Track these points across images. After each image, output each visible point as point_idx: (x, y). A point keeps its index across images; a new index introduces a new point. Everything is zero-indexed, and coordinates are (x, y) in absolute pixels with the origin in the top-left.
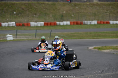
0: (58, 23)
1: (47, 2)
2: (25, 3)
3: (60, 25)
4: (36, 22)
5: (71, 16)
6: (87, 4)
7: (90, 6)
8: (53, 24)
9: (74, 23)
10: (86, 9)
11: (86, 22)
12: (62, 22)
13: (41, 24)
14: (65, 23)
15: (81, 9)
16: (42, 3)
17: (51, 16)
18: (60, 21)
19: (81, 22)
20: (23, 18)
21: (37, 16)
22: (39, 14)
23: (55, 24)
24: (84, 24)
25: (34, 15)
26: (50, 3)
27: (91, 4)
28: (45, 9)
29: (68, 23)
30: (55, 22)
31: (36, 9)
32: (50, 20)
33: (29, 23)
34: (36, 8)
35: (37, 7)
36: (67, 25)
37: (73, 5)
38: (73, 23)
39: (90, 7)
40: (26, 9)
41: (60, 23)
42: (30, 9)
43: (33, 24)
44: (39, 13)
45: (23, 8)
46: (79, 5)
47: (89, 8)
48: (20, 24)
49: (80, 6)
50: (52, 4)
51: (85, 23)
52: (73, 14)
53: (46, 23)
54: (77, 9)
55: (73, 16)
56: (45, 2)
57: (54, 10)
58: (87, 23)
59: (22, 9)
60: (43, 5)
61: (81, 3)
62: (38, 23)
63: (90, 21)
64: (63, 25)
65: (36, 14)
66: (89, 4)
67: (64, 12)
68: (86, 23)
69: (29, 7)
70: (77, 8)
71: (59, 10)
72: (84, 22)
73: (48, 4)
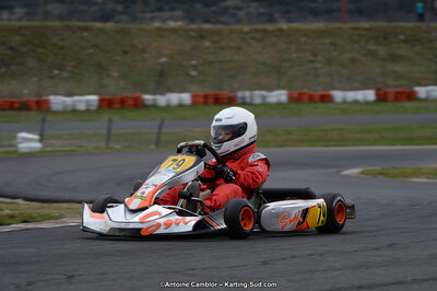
0: (148, 98)
1: (99, 25)
2: (21, 28)
3: (154, 106)
4: (70, 94)
5: (189, 75)
6: (242, 32)
7: (253, 38)
8: (132, 103)
9: (206, 97)
10: (239, 49)
11: (247, 94)
12: (163, 94)
13: (87, 101)
14: (174, 98)
15: (222, 49)
16: (80, 28)
17: (116, 74)
18: (154, 93)
19: (232, 95)
20: (13, 82)
21: (65, 74)
22: (74, 67)
23: (138, 104)
24: (240, 101)
25: (56, 72)
26: (110, 25)
27: (257, 31)
28: (91, 51)
29: (186, 98)
30: (137, 94)
31: (62, 48)
32: (116, 88)
33: (44, 98)
34: (61, 44)
35: (62, 40)
36: (181, 106)
37: (193, 34)
38: (201, 100)
39: (253, 42)
40: (25, 49)
41: (155, 100)
42: (40, 50)
43: (58, 101)
44: (73, 63)
45: (13, 45)
46: (215, 32)
47: (249, 45)
48: (12, 103)
49: (217, 38)
50: (117, 32)
51: (243, 98)
52: (195, 67)
53: (107, 97)
54: (207, 48)
55: (194, 73)
56: (89, 24)
57: (125, 53)
58: (252, 98)
59: (12, 48)
60: (86, 34)
61: (220, 27)
62: (76, 98)
63: (264, 93)
64: (168, 108)
65: (61, 68)
66: (251, 31)
67: (163, 60)
68: (248, 100)
69: (36, 41)
70: (207, 44)
71: (143, 51)
72: (240, 94)
73: (101, 30)
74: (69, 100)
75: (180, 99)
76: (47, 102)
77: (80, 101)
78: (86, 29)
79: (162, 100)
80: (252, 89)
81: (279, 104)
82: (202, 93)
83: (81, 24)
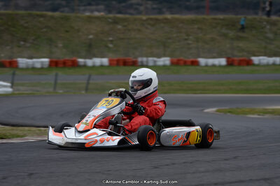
0: (81, 60)
1: (50, 13)
3: (85, 66)
4: (31, 58)
5: (107, 47)
6: (141, 20)
7: (149, 24)
8: (70, 64)
9: (118, 61)
10: (139, 30)
11: (145, 59)
12: (91, 58)
13: (42, 62)
14: (98, 61)
15: (129, 30)
16: (38, 15)
17: (60, 45)
18: (85, 58)
19: (134, 60)
21: (28, 45)
22: (34, 40)
23: (74, 64)
24: (140, 64)
25: (22, 43)
26: (57, 14)
27: (151, 19)
28: (45, 30)
29: (105, 61)
30: (74, 58)
31: (26, 28)
32: (61, 55)
33: (15, 60)
34: (26, 25)
35: (27, 23)
36: (102, 66)
37: (110, 20)
38: (115, 62)
39: (149, 27)
40: (2, 28)
41: (85, 62)
42: (12, 29)
43: (23, 62)
44: (33, 38)
46: (125, 20)
47: (147, 28)
49: (126, 24)
50: (62, 18)
51: (142, 62)
52: (111, 42)
53: (54, 60)
54: (119, 29)
55: (111, 46)
56: (44, 13)
57: (67, 31)
58: (147, 62)
60: (42, 19)
61: (127, 16)
62: (35, 60)
63: (155, 59)
64: (94, 67)
65: (25, 41)
66: (147, 20)
67: (91, 37)
68: (145, 63)
69: (10, 23)
70: (119, 27)
71: (78, 31)
72: (140, 59)
73: (52, 17)
74: (30, 61)
75: (101, 62)
76: (16, 62)
77: (37, 62)
78: (42, 16)
79: (89, 62)
80: (147, 57)
81: (164, 66)
82: (116, 58)
83: (39, 13)
